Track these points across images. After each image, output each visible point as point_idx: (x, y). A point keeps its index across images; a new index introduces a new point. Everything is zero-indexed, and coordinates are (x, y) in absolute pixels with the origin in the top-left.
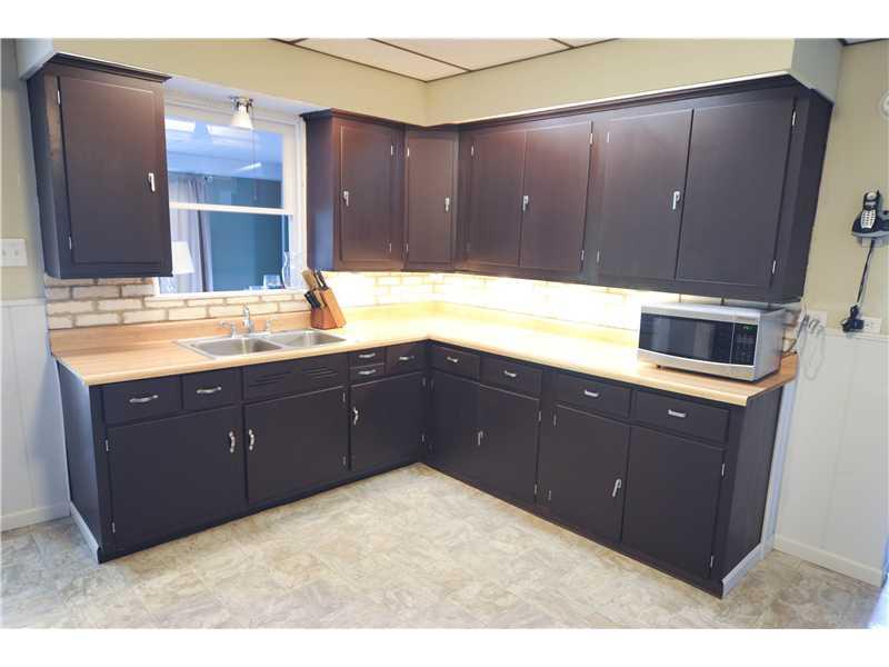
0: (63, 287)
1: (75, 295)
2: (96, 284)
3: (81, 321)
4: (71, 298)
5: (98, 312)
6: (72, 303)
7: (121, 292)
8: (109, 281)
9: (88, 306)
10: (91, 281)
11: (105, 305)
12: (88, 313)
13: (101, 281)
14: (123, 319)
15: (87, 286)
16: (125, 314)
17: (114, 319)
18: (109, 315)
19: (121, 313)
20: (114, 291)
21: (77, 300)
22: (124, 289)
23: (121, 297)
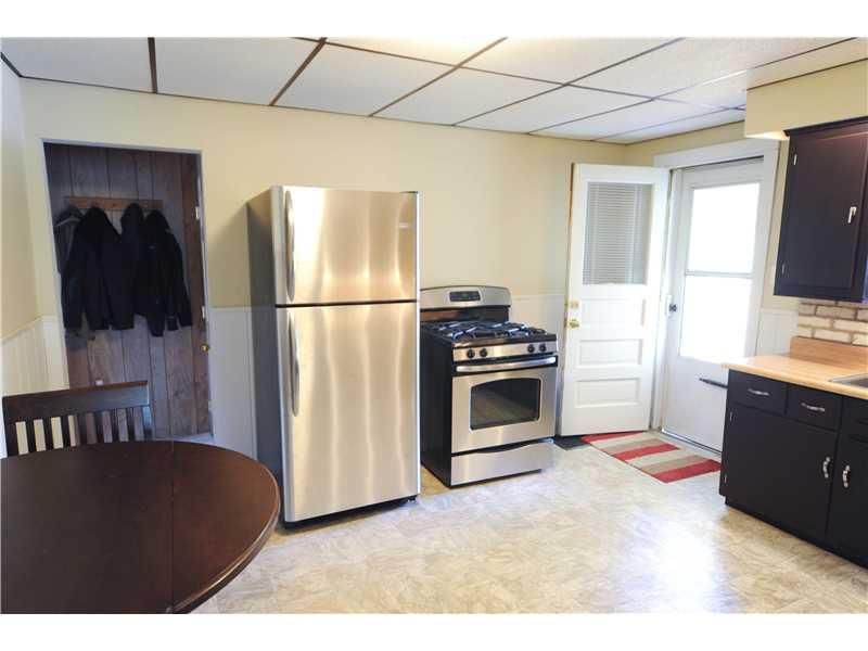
0: (811, 304)
1: (818, 313)
2: (836, 306)
3: (818, 334)
4: (815, 315)
5: (832, 329)
6: (815, 319)
7: (856, 314)
8: (847, 304)
9: (826, 323)
10: (833, 302)
11: (840, 324)
12: (824, 328)
13: (840, 303)
14: (852, 339)
15: (829, 306)
16: (855, 336)
17: (844, 338)
18: (842, 334)
19: (852, 333)
20: (849, 314)
21: (818, 316)
22: (860, 312)
23: (855, 319)
